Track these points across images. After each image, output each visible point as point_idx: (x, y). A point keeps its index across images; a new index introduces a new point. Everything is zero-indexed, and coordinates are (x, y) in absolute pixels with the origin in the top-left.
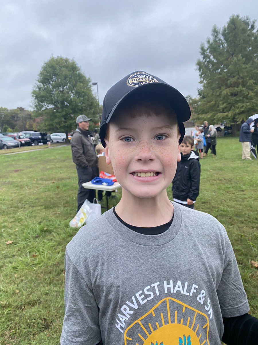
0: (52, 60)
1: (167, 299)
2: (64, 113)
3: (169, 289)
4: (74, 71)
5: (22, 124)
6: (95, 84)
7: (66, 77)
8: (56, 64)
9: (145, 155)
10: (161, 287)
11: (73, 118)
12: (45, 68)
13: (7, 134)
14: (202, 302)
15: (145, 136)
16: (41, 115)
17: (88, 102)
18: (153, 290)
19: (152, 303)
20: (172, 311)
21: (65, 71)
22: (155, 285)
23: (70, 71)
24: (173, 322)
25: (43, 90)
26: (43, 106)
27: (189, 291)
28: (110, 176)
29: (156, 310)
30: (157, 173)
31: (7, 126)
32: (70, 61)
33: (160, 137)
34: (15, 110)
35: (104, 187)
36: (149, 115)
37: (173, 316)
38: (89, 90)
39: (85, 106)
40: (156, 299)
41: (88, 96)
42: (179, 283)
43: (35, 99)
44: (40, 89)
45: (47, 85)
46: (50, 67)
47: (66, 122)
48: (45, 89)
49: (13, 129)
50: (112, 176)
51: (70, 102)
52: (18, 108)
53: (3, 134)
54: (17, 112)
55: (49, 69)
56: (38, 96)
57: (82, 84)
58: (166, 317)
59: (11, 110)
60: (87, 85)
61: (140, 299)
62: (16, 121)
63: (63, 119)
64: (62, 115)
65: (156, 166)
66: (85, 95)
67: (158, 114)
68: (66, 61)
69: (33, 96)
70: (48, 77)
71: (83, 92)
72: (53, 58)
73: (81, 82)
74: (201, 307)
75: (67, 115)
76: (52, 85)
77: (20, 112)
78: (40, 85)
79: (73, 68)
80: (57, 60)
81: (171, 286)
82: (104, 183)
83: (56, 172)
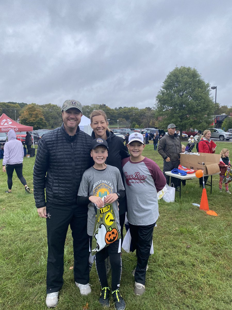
0: (176, 69)
1: (103, 184)
2: (181, 114)
3: (103, 182)
4: (194, 78)
5: (147, 121)
6: (214, 88)
7: (186, 84)
8: (179, 73)
9: (100, 155)
10: (102, 181)
11: (188, 118)
12: (170, 76)
13: (134, 129)
14: (110, 185)
15: (100, 152)
16: (162, 115)
17: (204, 105)
18: (100, 182)
19: (100, 184)
20: (104, 186)
21: (186, 79)
22: (101, 181)
23: (191, 78)
24: (102, 188)
25: (166, 95)
26: (164, 108)
27: (107, 182)
28: (185, 169)
29: (100, 186)
30: (102, 159)
31: (135, 123)
32: (192, 69)
33: (103, 152)
34: (144, 109)
35: (179, 176)
36: (101, 148)
37: (104, 187)
38: (207, 93)
39: (200, 109)
40: (101, 183)
41: (204, 99)
42: (106, 181)
43: (159, 102)
44: (163, 94)
45: (169, 91)
46: (174, 76)
47: (181, 122)
48: (167, 94)
49: (140, 125)
50: (187, 169)
51: (187, 105)
52: (146, 108)
53: (131, 130)
54: (145, 111)
55: (172, 78)
56: (161, 100)
57: (200, 89)
58: (102, 187)
59: (140, 110)
60: (205, 90)
61: (97, 183)
62: (142, 119)
63: (179, 119)
64: (178, 115)
65: (102, 158)
66: (202, 98)
67: (102, 148)
68: (189, 69)
69: (157, 100)
70: (171, 84)
71: (200, 96)
72: (177, 68)
73: (199, 87)
74: (110, 186)
75: (183, 115)
76: (173, 91)
77: (147, 111)
78: (164, 91)
79: (194, 75)
80: (180, 70)
81: (104, 181)
82: (179, 173)
83: (160, 163)
